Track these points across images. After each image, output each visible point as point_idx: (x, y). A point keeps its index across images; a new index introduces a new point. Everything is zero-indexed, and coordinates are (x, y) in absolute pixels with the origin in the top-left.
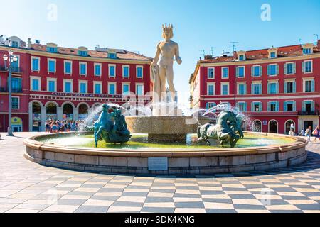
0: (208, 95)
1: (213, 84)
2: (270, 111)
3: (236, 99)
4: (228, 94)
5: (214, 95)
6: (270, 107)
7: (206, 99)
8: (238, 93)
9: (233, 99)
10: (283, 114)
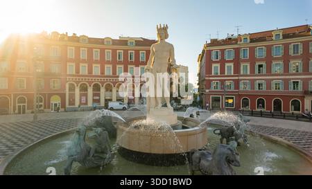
0: (213, 74)
1: (218, 65)
2: (274, 90)
3: (241, 78)
4: (232, 74)
5: (219, 74)
6: (274, 86)
7: (211, 78)
8: (242, 72)
9: (237, 78)
10: (288, 93)
